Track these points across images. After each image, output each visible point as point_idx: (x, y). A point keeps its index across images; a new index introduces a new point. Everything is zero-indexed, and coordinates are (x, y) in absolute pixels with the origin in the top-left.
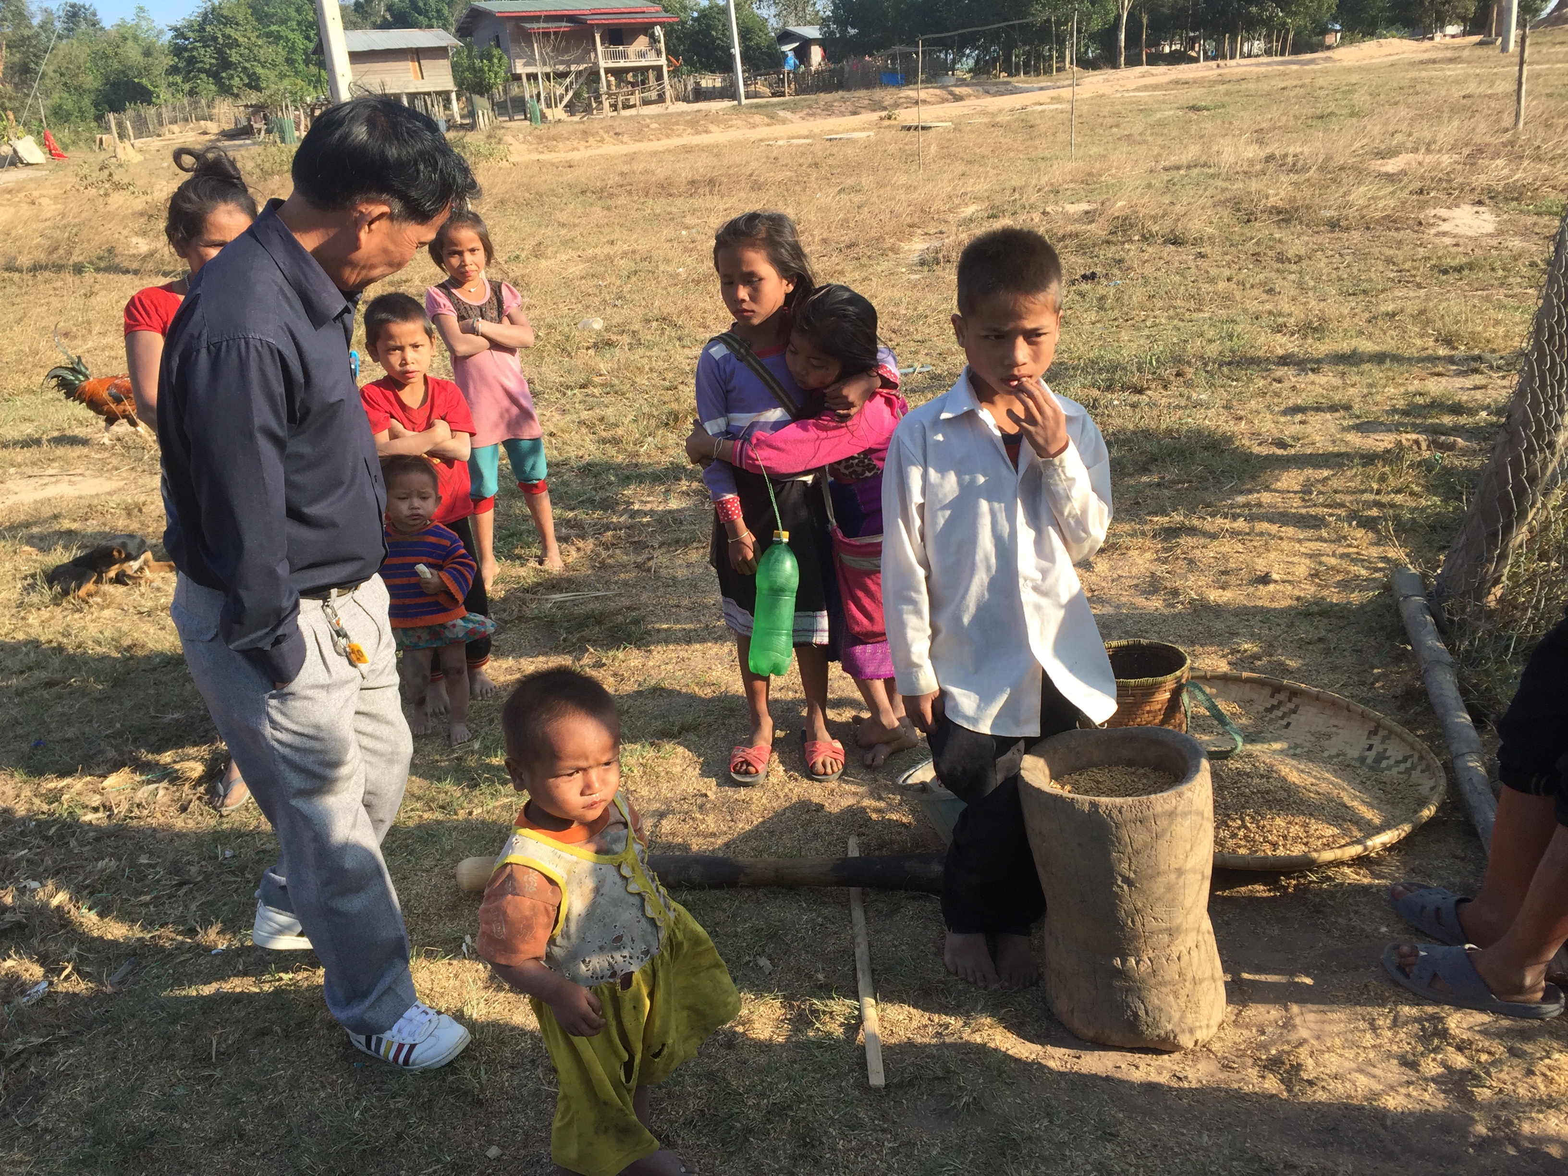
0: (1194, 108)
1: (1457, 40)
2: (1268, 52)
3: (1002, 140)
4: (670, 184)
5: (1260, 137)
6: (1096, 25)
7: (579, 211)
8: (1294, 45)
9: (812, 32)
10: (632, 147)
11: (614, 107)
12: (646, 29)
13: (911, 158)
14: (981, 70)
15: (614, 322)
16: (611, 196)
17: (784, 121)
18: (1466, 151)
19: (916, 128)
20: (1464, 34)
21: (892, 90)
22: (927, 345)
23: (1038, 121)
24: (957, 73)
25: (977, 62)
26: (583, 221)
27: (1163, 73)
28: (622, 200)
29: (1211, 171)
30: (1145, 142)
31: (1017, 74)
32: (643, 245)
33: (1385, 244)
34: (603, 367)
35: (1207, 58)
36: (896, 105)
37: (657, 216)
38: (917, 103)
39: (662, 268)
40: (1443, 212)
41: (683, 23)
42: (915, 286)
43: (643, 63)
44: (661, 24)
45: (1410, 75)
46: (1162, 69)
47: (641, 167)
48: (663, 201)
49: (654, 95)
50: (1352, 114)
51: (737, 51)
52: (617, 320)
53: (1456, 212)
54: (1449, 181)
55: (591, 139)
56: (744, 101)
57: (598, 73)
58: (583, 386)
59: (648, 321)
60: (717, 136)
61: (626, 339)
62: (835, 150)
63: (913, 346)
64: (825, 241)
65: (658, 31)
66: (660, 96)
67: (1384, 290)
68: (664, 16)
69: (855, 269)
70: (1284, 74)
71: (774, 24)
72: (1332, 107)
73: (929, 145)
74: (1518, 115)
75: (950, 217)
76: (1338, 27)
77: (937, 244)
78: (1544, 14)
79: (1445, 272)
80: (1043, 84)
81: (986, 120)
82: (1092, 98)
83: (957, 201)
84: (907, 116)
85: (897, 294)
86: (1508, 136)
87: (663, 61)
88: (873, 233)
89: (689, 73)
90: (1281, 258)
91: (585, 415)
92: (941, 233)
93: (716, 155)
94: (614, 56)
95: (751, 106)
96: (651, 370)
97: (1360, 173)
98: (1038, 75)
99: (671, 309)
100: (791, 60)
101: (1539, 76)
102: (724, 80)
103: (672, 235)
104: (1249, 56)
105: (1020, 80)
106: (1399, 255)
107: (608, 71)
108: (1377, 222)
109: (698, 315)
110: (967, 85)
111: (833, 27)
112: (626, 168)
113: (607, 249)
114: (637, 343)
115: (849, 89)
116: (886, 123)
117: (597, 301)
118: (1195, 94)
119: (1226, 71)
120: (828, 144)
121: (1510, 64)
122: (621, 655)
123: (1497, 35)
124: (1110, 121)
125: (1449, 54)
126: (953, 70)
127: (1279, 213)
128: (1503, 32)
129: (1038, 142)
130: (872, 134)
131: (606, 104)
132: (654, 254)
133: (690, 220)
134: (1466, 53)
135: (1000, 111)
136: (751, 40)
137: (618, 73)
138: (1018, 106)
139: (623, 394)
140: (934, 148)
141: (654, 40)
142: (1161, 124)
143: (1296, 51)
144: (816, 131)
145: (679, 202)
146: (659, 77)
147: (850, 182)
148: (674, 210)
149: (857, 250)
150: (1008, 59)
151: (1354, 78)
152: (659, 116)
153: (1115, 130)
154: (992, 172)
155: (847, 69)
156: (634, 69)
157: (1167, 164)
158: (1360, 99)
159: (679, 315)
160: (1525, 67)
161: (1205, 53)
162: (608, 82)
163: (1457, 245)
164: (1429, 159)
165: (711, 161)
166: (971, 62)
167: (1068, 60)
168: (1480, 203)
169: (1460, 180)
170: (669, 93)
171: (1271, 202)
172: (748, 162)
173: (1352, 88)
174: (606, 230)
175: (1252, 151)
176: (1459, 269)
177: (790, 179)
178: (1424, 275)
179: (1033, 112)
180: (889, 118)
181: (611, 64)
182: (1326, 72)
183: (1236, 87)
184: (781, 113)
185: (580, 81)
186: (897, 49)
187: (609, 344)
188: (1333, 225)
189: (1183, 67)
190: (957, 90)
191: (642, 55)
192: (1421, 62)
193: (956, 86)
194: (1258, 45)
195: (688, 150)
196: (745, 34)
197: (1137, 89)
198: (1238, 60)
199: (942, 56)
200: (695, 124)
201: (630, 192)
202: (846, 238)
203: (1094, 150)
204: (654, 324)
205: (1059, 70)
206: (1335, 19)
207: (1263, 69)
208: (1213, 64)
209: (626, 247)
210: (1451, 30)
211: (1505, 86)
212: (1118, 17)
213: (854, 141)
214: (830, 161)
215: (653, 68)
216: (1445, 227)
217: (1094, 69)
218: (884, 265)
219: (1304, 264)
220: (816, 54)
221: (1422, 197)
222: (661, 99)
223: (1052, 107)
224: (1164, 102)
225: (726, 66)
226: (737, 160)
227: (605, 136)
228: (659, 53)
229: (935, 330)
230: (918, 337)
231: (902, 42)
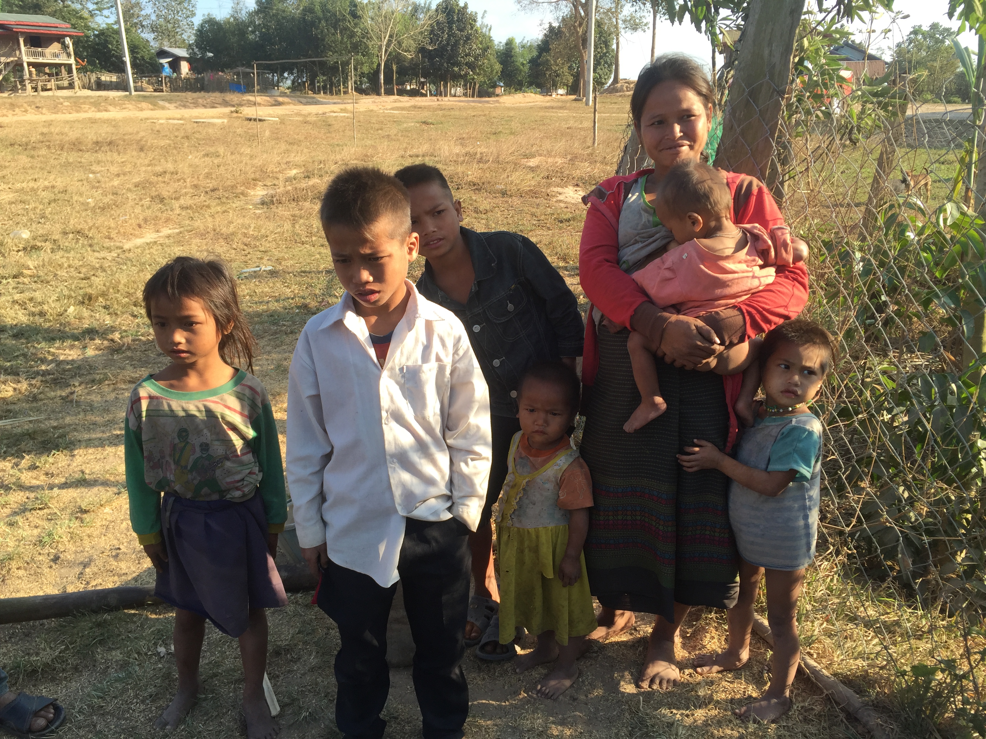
0: (425, 123)
1: (563, 97)
2: (465, 95)
3: (311, 131)
4: (80, 143)
5: (461, 141)
6: (366, 69)
7: (9, 158)
8: (479, 92)
9: (182, 53)
10: (49, 116)
11: (35, 89)
12: (59, 38)
13: (252, 138)
14: (296, 87)
15: (39, 233)
16: (34, 148)
17: (163, 108)
18: (569, 157)
19: (255, 120)
20: (567, 94)
21: (239, 95)
22: (269, 253)
23: (334, 122)
24: (281, 88)
25: (293, 82)
26: (13, 164)
27: (406, 101)
28: (43, 151)
29: (436, 159)
30: (398, 140)
31: (319, 92)
32: (60, 183)
33: (531, 205)
34: (31, 264)
35: (431, 95)
36: (240, 105)
37: (70, 164)
38: (255, 104)
39: (75, 198)
40: (560, 190)
41: (88, 37)
42: (259, 217)
43: (57, 61)
44: (70, 36)
45: (541, 114)
46: (405, 99)
47: (57, 130)
48: (75, 154)
49: (66, 83)
50: (512, 133)
51: (127, 59)
52: (41, 232)
53: (566, 190)
54: (562, 173)
55: (17, 110)
56: (134, 93)
57: (22, 65)
58: (15, 277)
59: (65, 233)
60: (114, 114)
61: (48, 245)
62: (200, 129)
63: (259, 255)
64: (196, 186)
65: (68, 40)
66: (70, 84)
67: (531, 231)
68: (74, 32)
69: (218, 205)
70: (474, 108)
71: (155, 45)
72: (500, 128)
73: (265, 131)
74: (594, 139)
75: (280, 176)
76: (502, 84)
77: (271, 192)
78: (606, 86)
79: (561, 222)
80: (335, 101)
81: (300, 119)
82: (366, 112)
83: (284, 166)
84: (249, 112)
85: (247, 221)
86: (589, 151)
87: (72, 61)
88: (229, 183)
89: (92, 71)
90: (476, 211)
91: (17, 297)
92: (275, 185)
93: (114, 127)
94: (34, 54)
95: (139, 96)
96: (69, 266)
97: (516, 165)
98: (332, 95)
99: (83, 226)
100: (167, 70)
101: (604, 119)
102: (118, 78)
103: (84, 177)
104: (455, 96)
105: (321, 97)
106: (538, 212)
107: (29, 64)
108: (526, 193)
109: (104, 231)
110: (288, 96)
111: (196, 50)
112: (45, 130)
113: (32, 184)
114: (57, 247)
115: (208, 91)
116: (235, 115)
117: (25, 219)
118: (425, 115)
119: (442, 103)
120: (196, 125)
121: (590, 113)
122: (51, 460)
123: (584, 96)
124: (377, 126)
125: (560, 104)
126: (278, 86)
127: (474, 185)
128: (586, 95)
129: (334, 135)
130: (226, 121)
131: (29, 87)
132: (70, 189)
133: (95, 168)
134: (568, 105)
135: (310, 114)
136: (137, 53)
137: (39, 67)
138: (320, 112)
139: (48, 282)
140: (267, 133)
141: (65, 47)
142: (407, 130)
143: (480, 95)
144: (186, 116)
145: (87, 155)
146: (70, 71)
147: (212, 150)
148: (83, 160)
149: (217, 192)
150: (312, 84)
151: (512, 113)
152: (70, 97)
153: (380, 131)
154: (305, 150)
155: (206, 79)
156: (50, 65)
157: (411, 153)
158: (515, 125)
159: (90, 229)
160: (597, 115)
161: (430, 92)
162: (30, 73)
163: (567, 207)
164: (550, 160)
165: (110, 129)
166: (289, 83)
167: (350, 88)
168: (577, 185)
169: (567, 172)
170: (77, 83)
171: (470, 178)
172: (138, 133)
173: (511, 119)
174: (30, 172)
175: (457, 150)
176: (568, 220)
177: (170, 145)
178: (551, 223)
179: (330, 117)
180: (237, 112)
181: (32, 60)
182: (496, 108)
183: (448, 113)
184: (161, 103)
185: (8, 69)
186: (240, 69)
187: (35, 248)
188: (504, 193)
189: (418, 99)
190: (281, 99)
191: (56, 55)
192: (546, 108)
193: (280, 96)
194: (459, 90)
195: (93, 121)
196: (133, 49)
197: (392, 109)
198: (449, 98)
199: (270, 76)
200: (97, 104)
201: (49, 147)
202: (211, 185)
203: (369, 142)
204: (71, 236)
205: (345, 93)
206: (500, 80)
207: (462, 104)
208: (435, 98)
209: (46, 183)
210: (561, 91)
211: (588, 124)
212: (379, 65)
213: (213, 125)
214: (197, 135)
215: (65, 65)
216: (561, 197)
217: (366, 94)
218: (237, 204)
219: (489, 214)
220: (185, 67)
221: (548, 181)
222: (71, 86)
223: (342, 114)
224: (408, 118)
225: (119, 68)
226: (131, 130)
227: (29, 108)
228: (69, 55)
229: (273, 245)
230: (262, 249)
231: (243, 65)
